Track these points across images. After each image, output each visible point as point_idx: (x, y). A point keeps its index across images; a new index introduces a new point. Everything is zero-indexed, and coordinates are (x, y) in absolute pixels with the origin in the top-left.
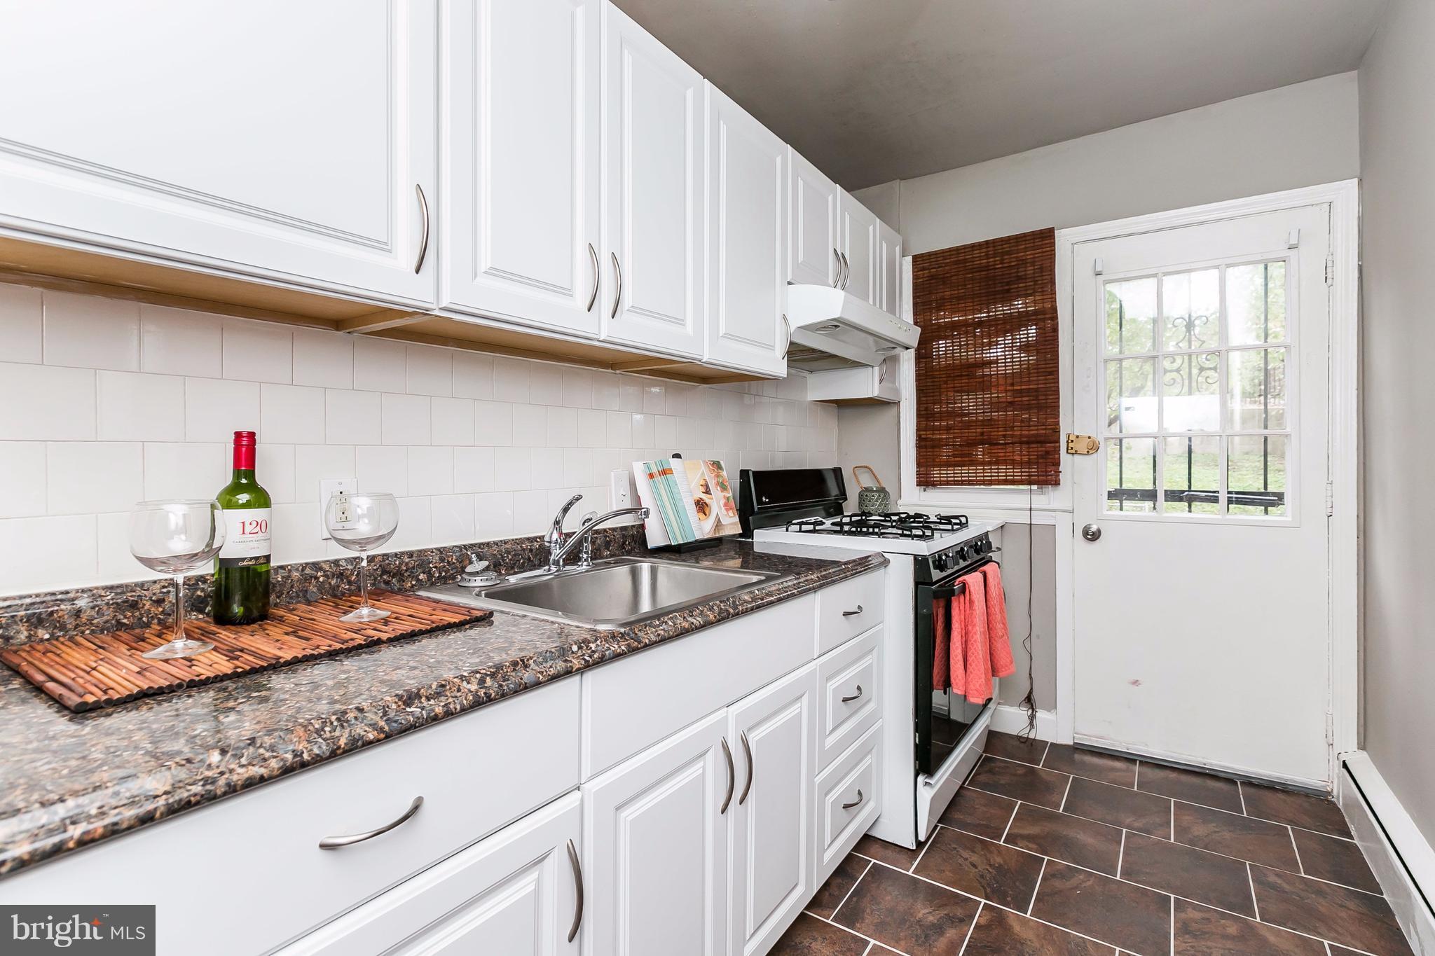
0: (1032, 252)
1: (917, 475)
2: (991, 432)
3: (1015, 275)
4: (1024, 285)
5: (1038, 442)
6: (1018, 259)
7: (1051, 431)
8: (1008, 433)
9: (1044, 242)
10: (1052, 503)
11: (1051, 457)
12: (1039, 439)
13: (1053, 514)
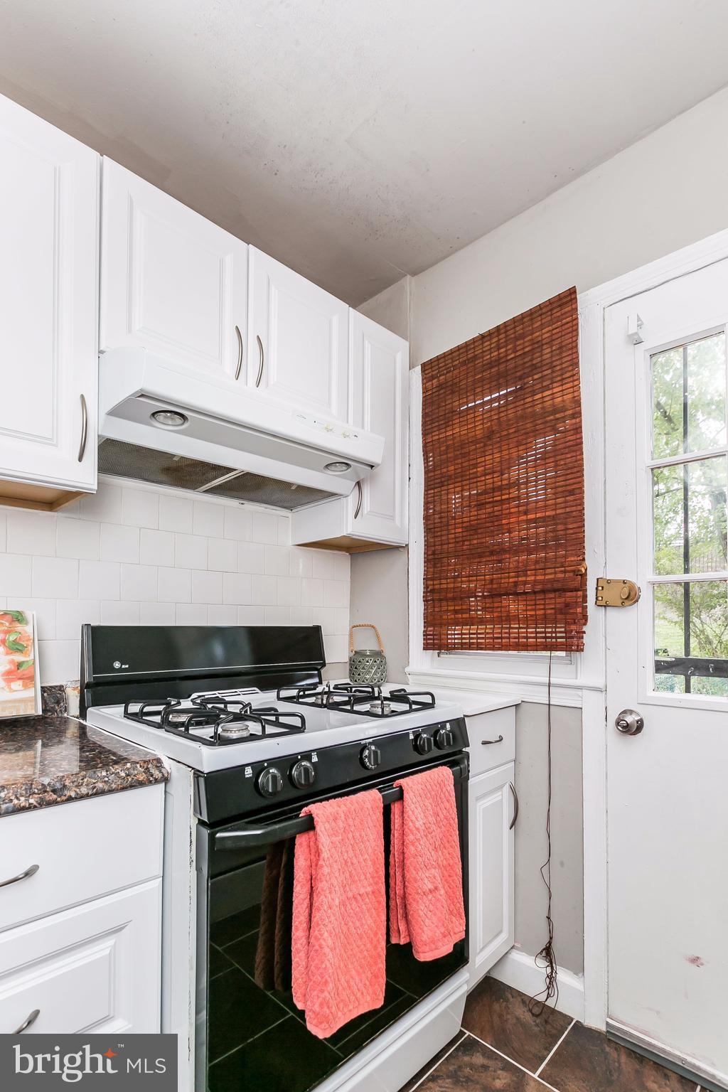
0: (550, 328)
1: (424, 635)
2: (501, 578)
3: (530, 364)
4: (540, 375)
5: (555, 591)
6: (533, 342)
7: (572, 574)
8: (520, 579)
9: (563, 311)
10: (579, 678)
11: (571, 611)
12: (556, 586)
13: (579, 692)
